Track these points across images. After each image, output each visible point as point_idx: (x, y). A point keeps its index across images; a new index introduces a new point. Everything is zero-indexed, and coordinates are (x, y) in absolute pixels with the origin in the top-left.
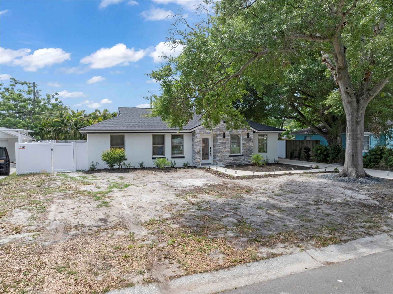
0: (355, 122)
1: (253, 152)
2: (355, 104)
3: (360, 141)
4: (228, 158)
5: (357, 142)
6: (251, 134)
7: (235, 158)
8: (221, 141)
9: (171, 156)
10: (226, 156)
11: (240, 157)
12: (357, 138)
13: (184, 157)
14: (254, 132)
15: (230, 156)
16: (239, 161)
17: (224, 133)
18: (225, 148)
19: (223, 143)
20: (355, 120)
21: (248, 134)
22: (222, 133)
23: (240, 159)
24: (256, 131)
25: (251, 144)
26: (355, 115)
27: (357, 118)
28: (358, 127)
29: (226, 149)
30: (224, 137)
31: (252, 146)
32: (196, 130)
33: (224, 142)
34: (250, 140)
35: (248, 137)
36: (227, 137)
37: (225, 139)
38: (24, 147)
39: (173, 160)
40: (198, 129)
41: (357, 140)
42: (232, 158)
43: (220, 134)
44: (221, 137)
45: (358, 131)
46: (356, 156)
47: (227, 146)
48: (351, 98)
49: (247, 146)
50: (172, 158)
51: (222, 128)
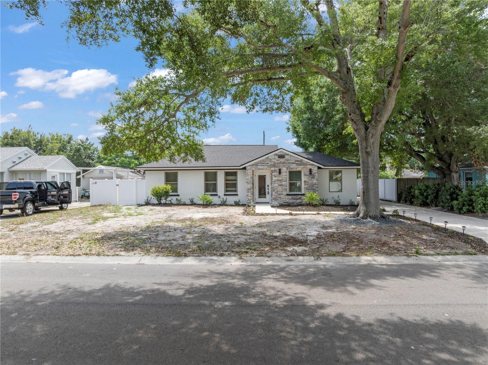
0: (364, 153)
1: (317, 191)
2: (363, 131)
3: (372, 175)
4: (285, 197)
5: (367, 177)
6: (315, 170)
7: (294, 197)
8: (276, 178)
9: (223, 193)
10: (283, 194)
11: (300, 196)
12: (368, 171)
13: (237, 195)
14: (319, 168)
15: (287, 195)
16: (298, 201)
17: (280, 170)
18: (282, 185)
19: (278, 180)
20: (364, 150)
21: (311, 170)
22: (277, 169)
23: (300, 198)
24: (322, 167)
25: (315, 181)
26: (364, 144)
27: (366, 148)
28: (370, 159)
29: (282, 187)
30: (280, 173)
31: (316, 184)
32: (247, 166)
33: (280, 179)
34: (313, 177)
35: (311, 173)
36: (283, 174)
37: (281, 175)
38: (96, 183)
39: (225, 197)
40: (249, 166)
41: (368, 174)
42: (290, 197)
43: (275, 171)
44: (276, 174)
45: (370, 163)
46: (367, 192)
47: (283, 183)
48: (357, 125)
49: (309, 184)
50: (225, 195)
51: (278, 163)
